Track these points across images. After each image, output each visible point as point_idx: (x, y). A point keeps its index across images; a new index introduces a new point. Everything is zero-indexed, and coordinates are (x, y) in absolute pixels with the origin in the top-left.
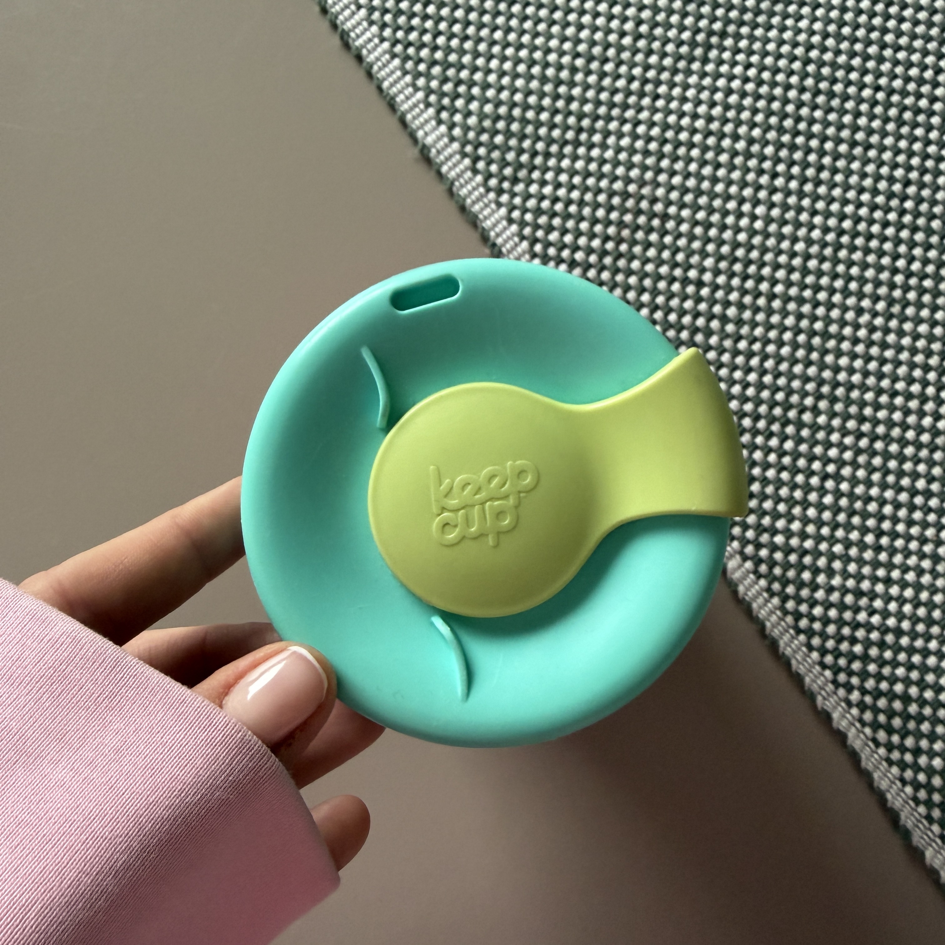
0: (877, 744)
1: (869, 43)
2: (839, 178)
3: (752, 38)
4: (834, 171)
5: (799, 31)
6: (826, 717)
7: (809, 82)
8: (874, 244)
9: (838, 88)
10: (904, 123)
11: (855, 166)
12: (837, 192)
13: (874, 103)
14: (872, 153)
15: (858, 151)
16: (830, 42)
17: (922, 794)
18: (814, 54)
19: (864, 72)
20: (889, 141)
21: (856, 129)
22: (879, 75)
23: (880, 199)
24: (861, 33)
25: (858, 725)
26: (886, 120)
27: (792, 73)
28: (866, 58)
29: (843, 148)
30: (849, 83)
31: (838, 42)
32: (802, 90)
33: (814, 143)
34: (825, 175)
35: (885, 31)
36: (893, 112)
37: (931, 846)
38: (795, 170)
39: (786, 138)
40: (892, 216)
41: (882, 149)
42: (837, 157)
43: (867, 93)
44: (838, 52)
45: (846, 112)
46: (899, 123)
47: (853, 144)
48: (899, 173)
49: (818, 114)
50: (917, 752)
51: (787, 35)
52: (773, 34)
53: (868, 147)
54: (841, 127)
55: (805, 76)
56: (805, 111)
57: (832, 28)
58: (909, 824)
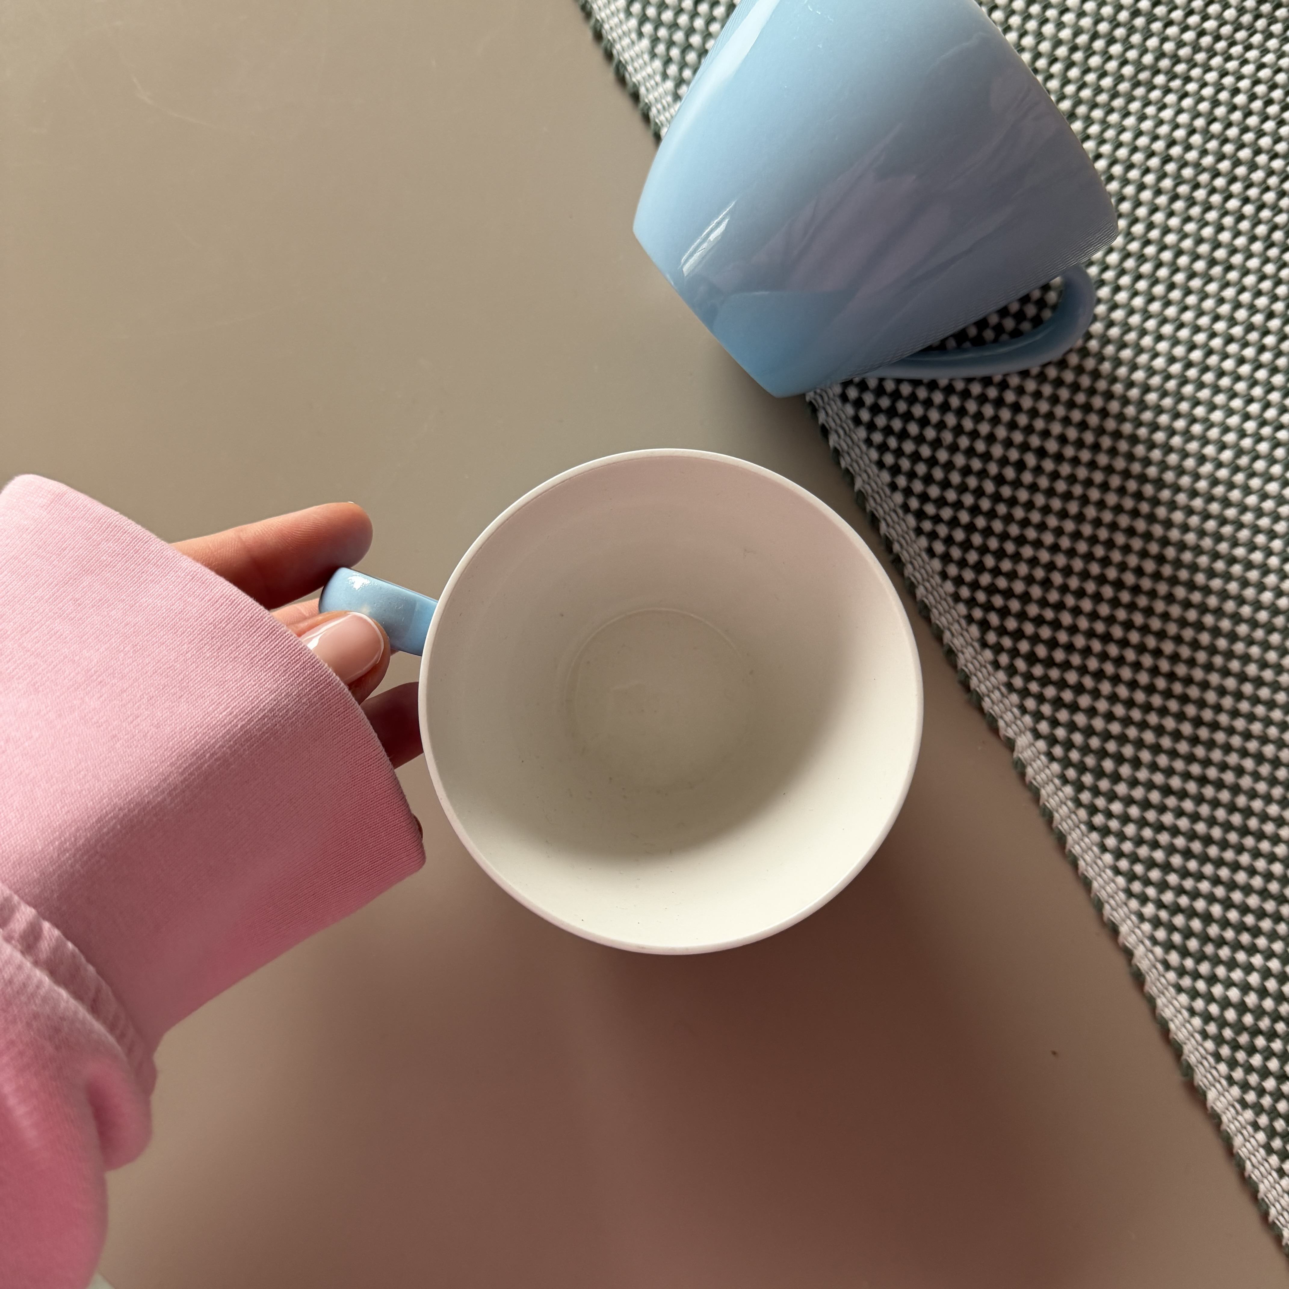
0: (1167, 966)
1: (1242, 146)
2: (1192, 300)
3: (1105, 125)
4: (1188, 292)
5: (1161, 122)
6: (1114, 930)
7: (1167, 183)
8: (1225, 382)
9: (1200, 194)
10: (1272, 245)
11: (1212, 288)
12: (1188, 316)
13: (1241, 218)
14: (1233, 276)
15: (1217, 271)
16: (1196, 139)
17: (1212, 1028)
18: (1176, 151)
19: (1233, 180)
20: (1253, 263)
21: (1217, 245)
22: (1249, 185)
23: (1237, 331)
24: (1233, 132)
25: (1148, 943)
26: (1253, 239)
27: (1147, 171)
28: (1237, 163)
29: (1200, 266)
30: (1213, 191)
31: (1206, 141)
32: (1158, 192)
33: (1167, 256)
34: (1175, 295)
35: (1261, 134)
36: (1261, 230)
37: (1214, 1086)
38: (1142, 285)
39: (1134, 246)
40: (1249, 352)
41: (1246, 272)
42: (1192, 275)
43: (1233, 204)
44: (1204, 152)
45: (1206, 224)
46: (1267, 244)
47: (1213, 262)
48: (1262, 302)
49: (1174, 222)
50: (1212, 980)
51: (1147, 125)
52: (1130, 121)
53: (1229, 268)
54: (1200, 241)
55: (1163, 176)
56: (1158, 217)
57: (1200, 123)
58: (1193, 1060)
